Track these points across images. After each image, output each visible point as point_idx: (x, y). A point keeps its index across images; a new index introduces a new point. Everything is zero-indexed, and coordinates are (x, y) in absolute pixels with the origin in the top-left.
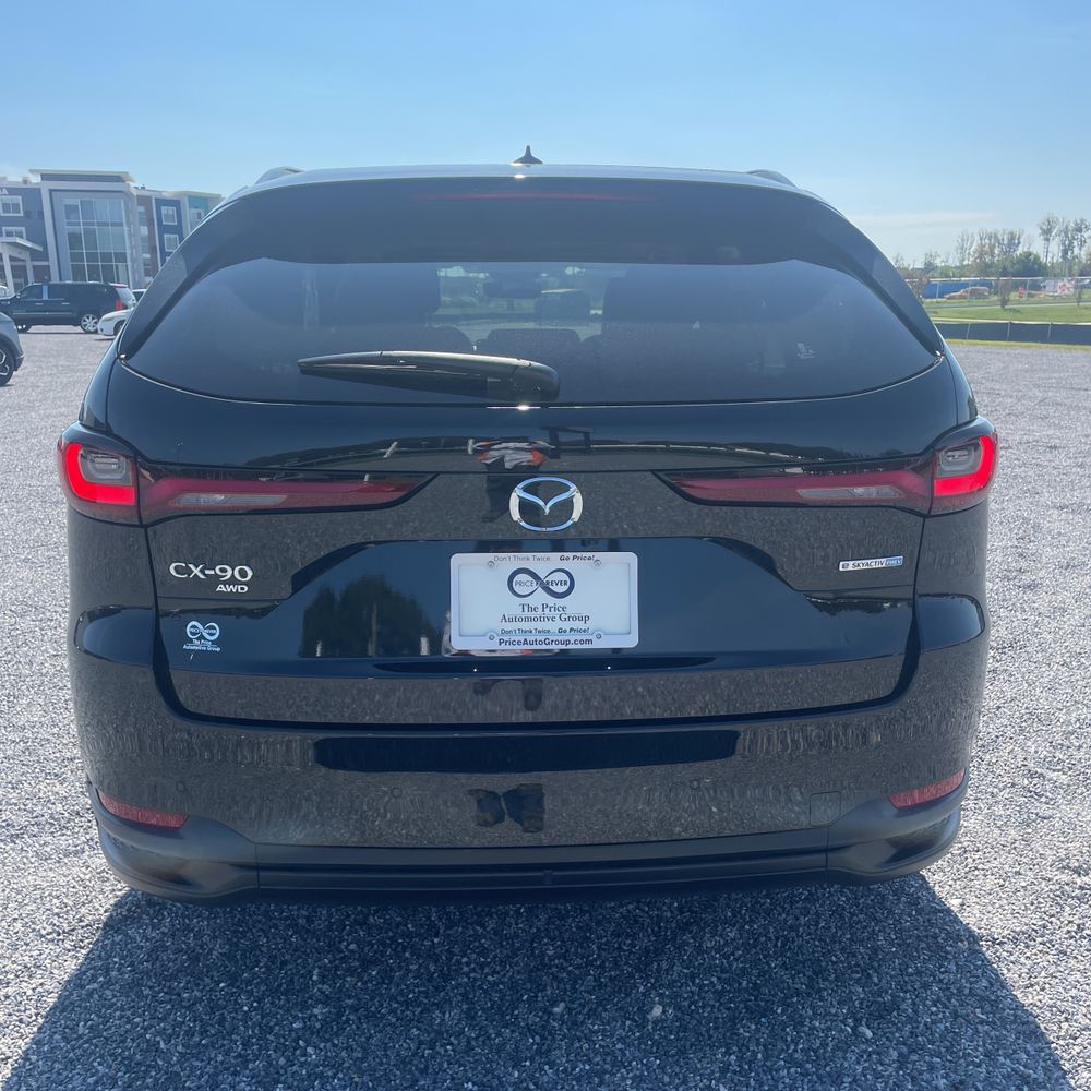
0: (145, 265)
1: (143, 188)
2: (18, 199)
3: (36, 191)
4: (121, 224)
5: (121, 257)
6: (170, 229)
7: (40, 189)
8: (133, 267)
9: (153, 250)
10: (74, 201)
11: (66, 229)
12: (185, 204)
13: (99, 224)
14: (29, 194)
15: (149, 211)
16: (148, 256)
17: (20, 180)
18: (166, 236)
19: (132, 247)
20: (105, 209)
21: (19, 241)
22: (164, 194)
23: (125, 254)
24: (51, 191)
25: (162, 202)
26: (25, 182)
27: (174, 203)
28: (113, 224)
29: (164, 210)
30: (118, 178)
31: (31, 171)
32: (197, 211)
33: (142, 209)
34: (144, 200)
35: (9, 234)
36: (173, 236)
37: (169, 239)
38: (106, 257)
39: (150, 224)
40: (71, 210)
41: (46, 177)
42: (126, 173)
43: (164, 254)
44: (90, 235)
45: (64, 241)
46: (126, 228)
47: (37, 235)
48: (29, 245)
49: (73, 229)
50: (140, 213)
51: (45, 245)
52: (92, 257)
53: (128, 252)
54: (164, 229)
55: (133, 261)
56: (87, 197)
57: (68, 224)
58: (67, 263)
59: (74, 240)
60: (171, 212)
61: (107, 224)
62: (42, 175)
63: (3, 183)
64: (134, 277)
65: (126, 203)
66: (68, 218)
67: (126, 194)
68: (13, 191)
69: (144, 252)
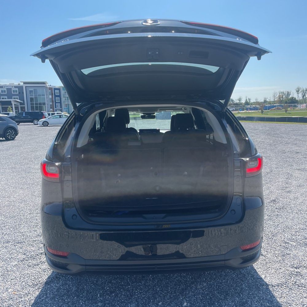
0: (50, 106)
1: (50, 85)
2: (17, 89)
3: (22, 87)
4: (44, 95)
5: (44, 104)
6: (57, 96)
7: (23, 87)
8: (47, 106)
9: (53, 102)
10: (32, 89)
11: (29, 97)
12: (62, 89)
13: (38, 95)
14: (20, 88)
15: (52, 91)
16: (51, 103)
17: (18, 84)
18: (56, 98)
19: (47, 101)
20: (40, 91)
21: (17, 100)
22: (56, 87)
23: (45, 103)
24: (26, 87)
25: (55, 89)
26: (19, 84)
27: (59, 89)
28: (42, 95)
29: (56, 91)
30: (44, 83)
31: (21, 82)
32: (65, 91)
33: (50, 91)
34: (51, 89)
35: (14, 98)
36: (58, 98)
38: (40, 104)
39: (52, 95)
40: (31, 92)
41: (25, 83)
42: (46, 82)
43: (56, 103)
44: (36, 98)
45: (29, 100)
46: (45, 96)
47: (22, 98)
48: (20, 101)
49: (31, 97)
50: (49, 92)
51: (24, 101)
52: (36, 104)
53: (46, 102)
54: (56, 96)
55: (47, 105)
56: (35, 88)
57: (30, 95)
58: (30, 106)
59: (32, 99)
60: (58, 92)
61: (41, 95)
62: (23, 83)
63: (13, 85)
64: (47, 109)
65: (46, 90)
66: (30, 94)
67: (47, 87)
68: (16, 87)
69: (50, 102)
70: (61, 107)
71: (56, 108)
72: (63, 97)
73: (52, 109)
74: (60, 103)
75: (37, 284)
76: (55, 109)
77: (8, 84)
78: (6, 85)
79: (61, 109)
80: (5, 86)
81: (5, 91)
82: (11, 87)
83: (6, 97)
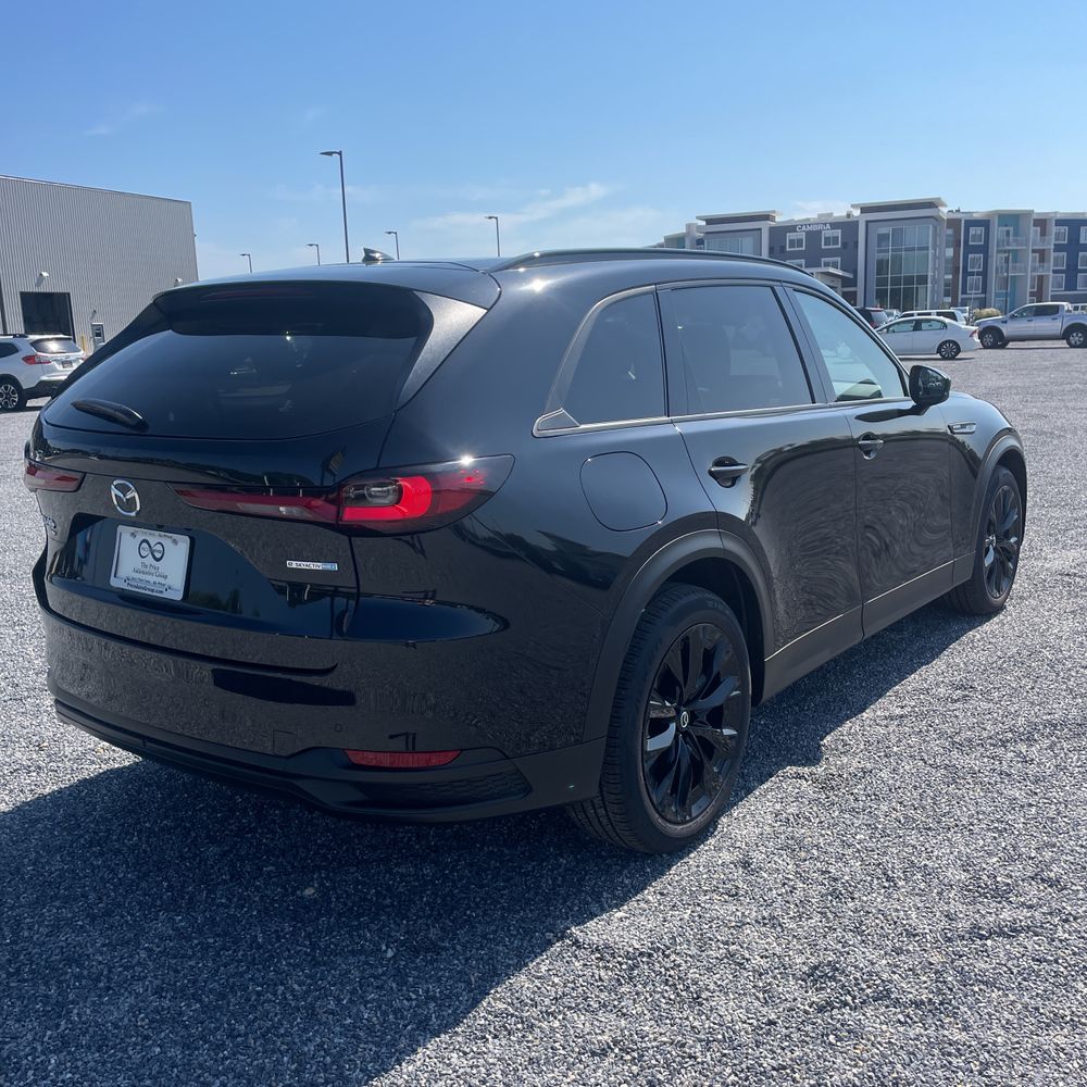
0: (946, 285)
1: (958, 211)
2: (838, 233)
3: (856, 224)
4: (927, 248)
5: (923, 280)
6: (976, 249)
7: (857, 222)
8: (933, 287)
9: (956, 271)
10: (883, 230)
11: (876, 256)
12: (995, 222)
13: (906, 250)
14: (848, 227)
15: (957, 232)
16: (950, 277)
17: (845, 214)
18: (970, 256)
19: (934, 269)
20: (913, 236)
21: (832, 270)
22: (974, 215)
23: (927, 276)
24: (867, 222)
25: (972, 223)
26: (848, 216)
27: (984, 223)
28: (919, 249)
29: (972, 231)
30: (931, 204)
31: (853, 206)
32: (1005, 229)
33: (950, 232)
34: (953, 223)
35: (827, 265)
36: (978, 255)
37: (973, 259)
38: (909, 280)
39: (957, 245)
40: (883, 238)
41: (865, 210)
42: (939, 199)
43: (966, 273)
44: (897, 260)
45: (873, 267)
46: (931, 251)
47: (849, 265)
48: (840, 273)
49: (881, 256)
50: (947, 236)
51: (855, 272)
52: (896, 281)
53: (930, 274)
54: (969, 249)
55: (935, 282)
56: (898, 225)
57: (879, 252)
58: (873, 287)
59: (882, 266)
60: (979, 232)
61: (913, 249)
62: (862, 209)
63: (830, 220)
64: (933, 298)
65: (935, 227)
66: (878, 246)
67: (937, 219)
68: (835, 225)
69: (946, 274)
70: (984, 291)
71: (964, 292)
72: (998, 252)
73: (949, 300)
74: (984, 274)
76: (960, 296)
77: (813, 216)
78: (809, 219)
79: (983, 295)
80: (806, 223)
81: (800, 242)
82: (820, 227)
83: (803, 261)
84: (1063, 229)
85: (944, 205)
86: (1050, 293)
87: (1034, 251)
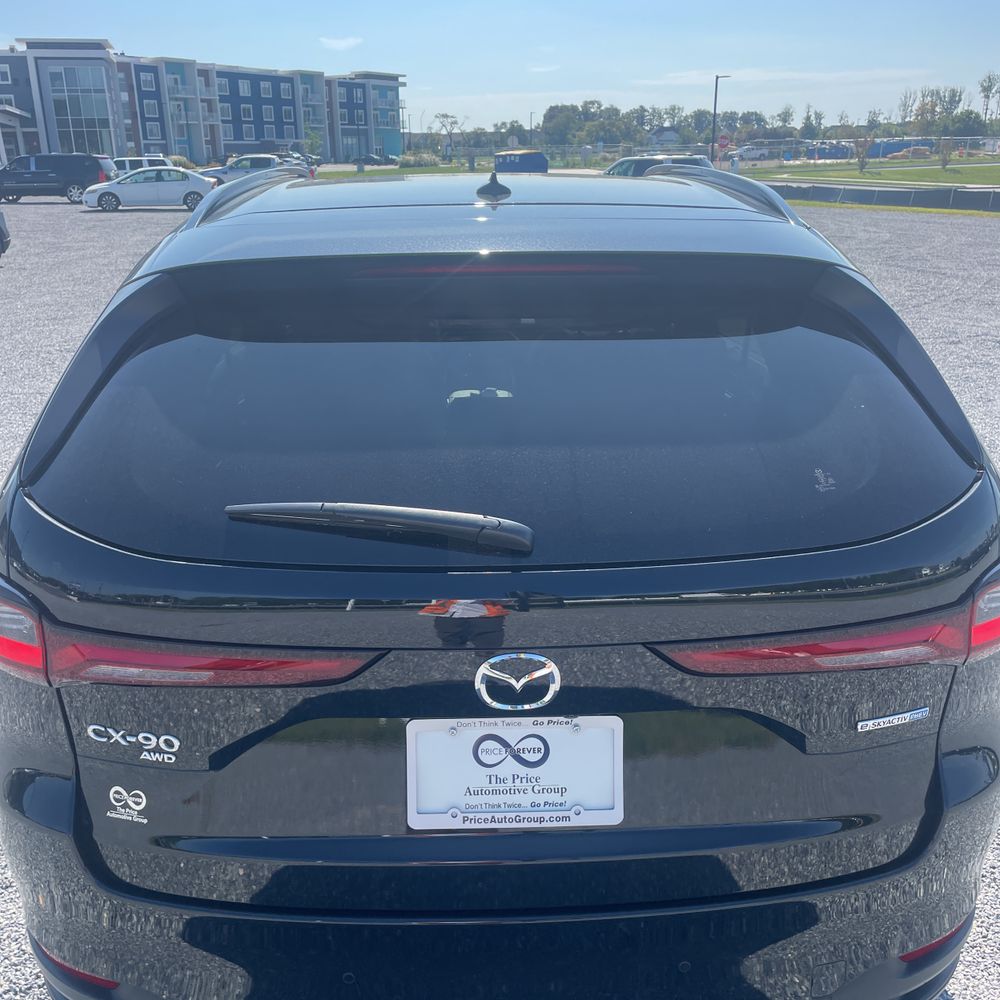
0: (127, 131)
1: (123, 54)
2: (6, 67)
3: (23, 60)
4: (103, 91)
5: (105, 123)
6: (149, 95)
7: (26, 58)
8: (115, 131)
9: (134, 116)
10: (59, 69)
11: (52, 96)
12: (163, 70)
13: (83, 91)
14: (16, 62)
15: (129, 77)
16: (129, 121)
17: (8, 48)
18: (145, 101)
19: (114, 113)
20: (88, 76)
21: (8, 108)
22: (142, 60)
23: (108, 119)
24: (36, 59)
25: (141, 68)
26: (12, 50)
27: (152, 68)
28: (96, 91)
29: (143, 76)
30: (99, 45)
31: (18, 40)
32: (173, 76)
33: (121, 75)
34: (124, 67)
36: (152, 102)
37: (148, 105)
38: (91, 123)
39: (130, 90)
40: (55, 77)
41: (31, 45)
42: (107, 41)
43: (144, 120)
44: (75, 101)
45: (51, 108)
46: (107, 94)
47: (25, 102)
48: (18, 112)
49: (58, 96)
50: (120, 79)
51: (32, 111)
52: (77, 123)
53: (111, 118)
54: (143, 95)
55: (116, 126)
56: (69, 65)
57: (54, 91)
58: (55, 130)
59: (60, 106)
60: (149, 78)
61: (89, 91)
62: (27, 43)
64: (117, 142)
65: (107, 70)
66: (53, 86)
67: (107, 61)
68: (2, 59)
69: (126, 118)
70: (164, 137)
71: (145, 138)
72: (171, 99)
73: (131, 144)
74: (161, 120)
75: (29, 989)
76: (143, 142)
79: (164, 142)
84: (225, 81)
85: (111, 47)
86: (223, 143)
87: (202, 101)
